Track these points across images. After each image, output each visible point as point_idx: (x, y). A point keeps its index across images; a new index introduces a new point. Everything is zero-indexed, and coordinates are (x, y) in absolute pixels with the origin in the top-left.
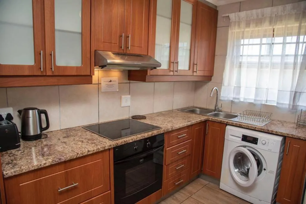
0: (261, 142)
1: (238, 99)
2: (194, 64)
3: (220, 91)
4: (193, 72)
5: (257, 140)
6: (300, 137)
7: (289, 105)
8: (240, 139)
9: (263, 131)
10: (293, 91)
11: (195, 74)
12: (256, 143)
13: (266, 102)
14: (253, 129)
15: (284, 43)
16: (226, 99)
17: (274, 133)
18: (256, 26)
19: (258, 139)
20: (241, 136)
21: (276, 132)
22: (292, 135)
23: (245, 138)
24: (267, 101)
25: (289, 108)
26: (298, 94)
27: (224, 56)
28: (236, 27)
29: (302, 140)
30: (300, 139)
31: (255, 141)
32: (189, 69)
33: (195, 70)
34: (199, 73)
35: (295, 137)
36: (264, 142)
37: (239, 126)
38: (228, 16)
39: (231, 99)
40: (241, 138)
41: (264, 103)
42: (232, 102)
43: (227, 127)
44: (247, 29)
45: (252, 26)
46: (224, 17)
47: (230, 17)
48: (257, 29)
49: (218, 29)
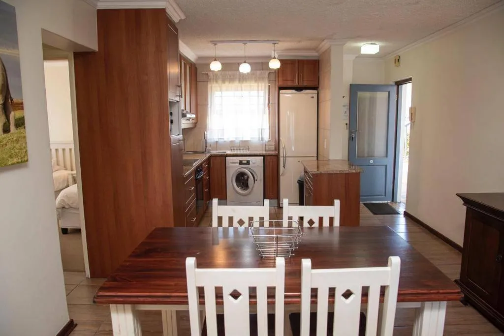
0: (252, 163)
1: (223, 139)
3: (207, 134)
6: (273, 154)
7: (259, 138)
8: (238, 164)
9: (251, 155)
10: (260, 129)
12: (249, 164)
14: (245, 155)
15: (250, 96)
16: (212, 141)
19: (250, 161)
20: (238, 162)
21: (260, 154)
22: (269, 154)
23: (241, 163)
24: (243, 138)
25: (259, 140)
27: (206, 105)
28: (215, 82)
31: (248, 163)
34: (195, 121)
36: (254, 162)
37: (235, 155)
38: (207, 74)
39: (217, 140)
41: (241, 139)
42: (217, 142)
43: (227, 158)
44: (223, 85)
45: (227, 83)
46: (203, 74)
47: (209, 75)
48: (230, 85)
49: (198, 83)
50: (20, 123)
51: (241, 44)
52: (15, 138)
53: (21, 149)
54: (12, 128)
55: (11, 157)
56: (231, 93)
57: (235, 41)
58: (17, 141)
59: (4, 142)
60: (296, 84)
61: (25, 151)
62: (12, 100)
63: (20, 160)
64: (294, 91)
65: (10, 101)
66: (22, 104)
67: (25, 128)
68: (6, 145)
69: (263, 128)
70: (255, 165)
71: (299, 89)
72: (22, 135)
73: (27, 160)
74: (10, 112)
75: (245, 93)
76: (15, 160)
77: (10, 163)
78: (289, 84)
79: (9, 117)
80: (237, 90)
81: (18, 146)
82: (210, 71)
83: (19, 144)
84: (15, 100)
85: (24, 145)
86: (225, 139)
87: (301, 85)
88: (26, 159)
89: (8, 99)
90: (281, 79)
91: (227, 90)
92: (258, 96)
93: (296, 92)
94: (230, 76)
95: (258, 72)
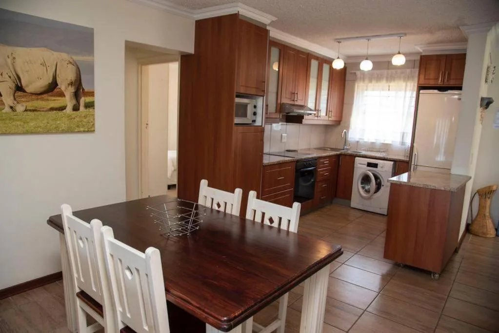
0: (380, 166)
1: (363, 139)
2: (329, 111)
3: (348, 133)
4: (329, 117)
8: (366, 166)
9: (381, 158)
11: (330, 119)
12: (377, 167)
13: (384, 142)
14: (374, 158)
15: (396, 97)
16: (353, 140)
17: (388, 159)
19: (378, 164)
20: (366, 163)
23: (369, 165)
26: (405, 134)
27: (351, 104)
28: (362, 82)
31: (376, 166)
32: (326, 115)
33: (330, 116)
34: (333, 119)
35: (401, 160)
37: (364, 156)
38: (355, 73)
39: (357, 140)
42: (358, 142)
43: (357, 158)
44: (370, 84)
45: (374, 82)
46: (351, 73)
47: (357, 73)
48: (377, 84)
49: (346, 82)
50: (90, 105)
51: (364, 41)
52: (83, 115)
53: (89, 122)
54: (82, 108)
55: (78, 126)
56: (376, 93)
57: (357, 37)
58: (85, 117)
59: (73, 116)
60: (440, 82)
61: (92, 124)
62: (83, 89)
63: (86, 130)
64: (436, 91)
65: (81, 90)
66: (93, 92)
67: (94, 108)
68: (74, 119)
69: (405, 132)
70: (384, 169)
71: (442, 89)
72: (91, 113)
73: (94, 131)
74: (81, 98)
75: (392, 93)
76: (82, 129)
77: (76, 130)
78: (432, 83)
79: (79, 101)
80: (383, 90)
81: (85, 120)
82: (359, 69)
83: (87, 119)
84: (86, 90)
85: (92, 120)
86: (366, 140)
88: (92, 129)
89: (80, 89)
90: (422, 77)
91: (373, 90)
92: (405, 97)
93: (439, 92)
94: (378, 75)
95: (408, 71)
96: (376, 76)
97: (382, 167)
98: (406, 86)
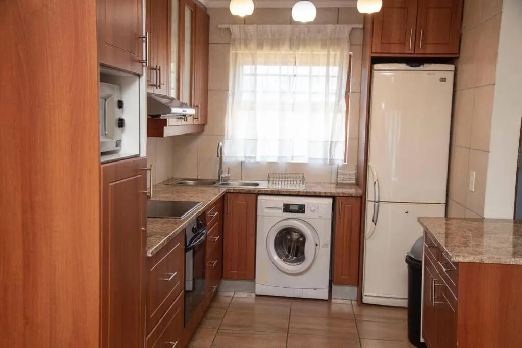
0: (309, 209)
4: (194, 118)
5: (304, 208)
6: (352, 194)
7: (325, 159)
8: (281, 211)
9: (308, 194)
10: (327, 141)
12: (303, 212)
13: (293, 160)
14: (296, 194)
15: (311, 76)
16: (233, 160)
17: (323, 194)
18: (272, 49)
19: (304, 205)
20: (282, 207)
21: (325, 193)
22: (343, 193)
23: (287, 208)
24: (293, 157)
25: (325, 164)
26: (334, 144)
27: (224, 90)
28: (243, 47)
29: (354, 197)
30: (352, 196)
31: (301, 209)
35: (347, 195)
36: (313, 208)
37: (276, 193)
38: (228, 29)
39: (242, 160)
40: (283, 209)
41: (289, 160)
42: (242, 163)
43: (259, 197)
44: (259, 52)
45: (267, 50)
46: (221, 28)
47: (232, 30)
48: (272, 52)
49: (210, 46)
56: (274, 69)
60: (409, 50)
64: (403, 66)
69: (334, 140)
70: (316, 215)
71: (415, 61)
75: (302, 70)
78: (395, 51)
87: (420, 53)
90: (377, 41)
91: (266, 63)
92: (327, 76)
93: (409, 68)
94: (273, 35)
95: (330, 28)
96: (270, 35)
97: (313, 211)
98: (328, 55)
